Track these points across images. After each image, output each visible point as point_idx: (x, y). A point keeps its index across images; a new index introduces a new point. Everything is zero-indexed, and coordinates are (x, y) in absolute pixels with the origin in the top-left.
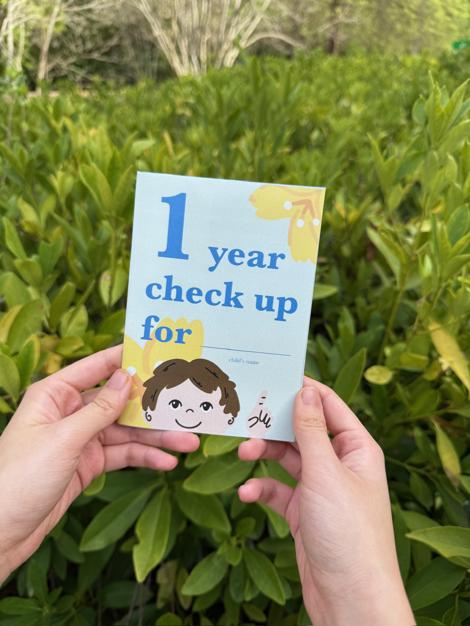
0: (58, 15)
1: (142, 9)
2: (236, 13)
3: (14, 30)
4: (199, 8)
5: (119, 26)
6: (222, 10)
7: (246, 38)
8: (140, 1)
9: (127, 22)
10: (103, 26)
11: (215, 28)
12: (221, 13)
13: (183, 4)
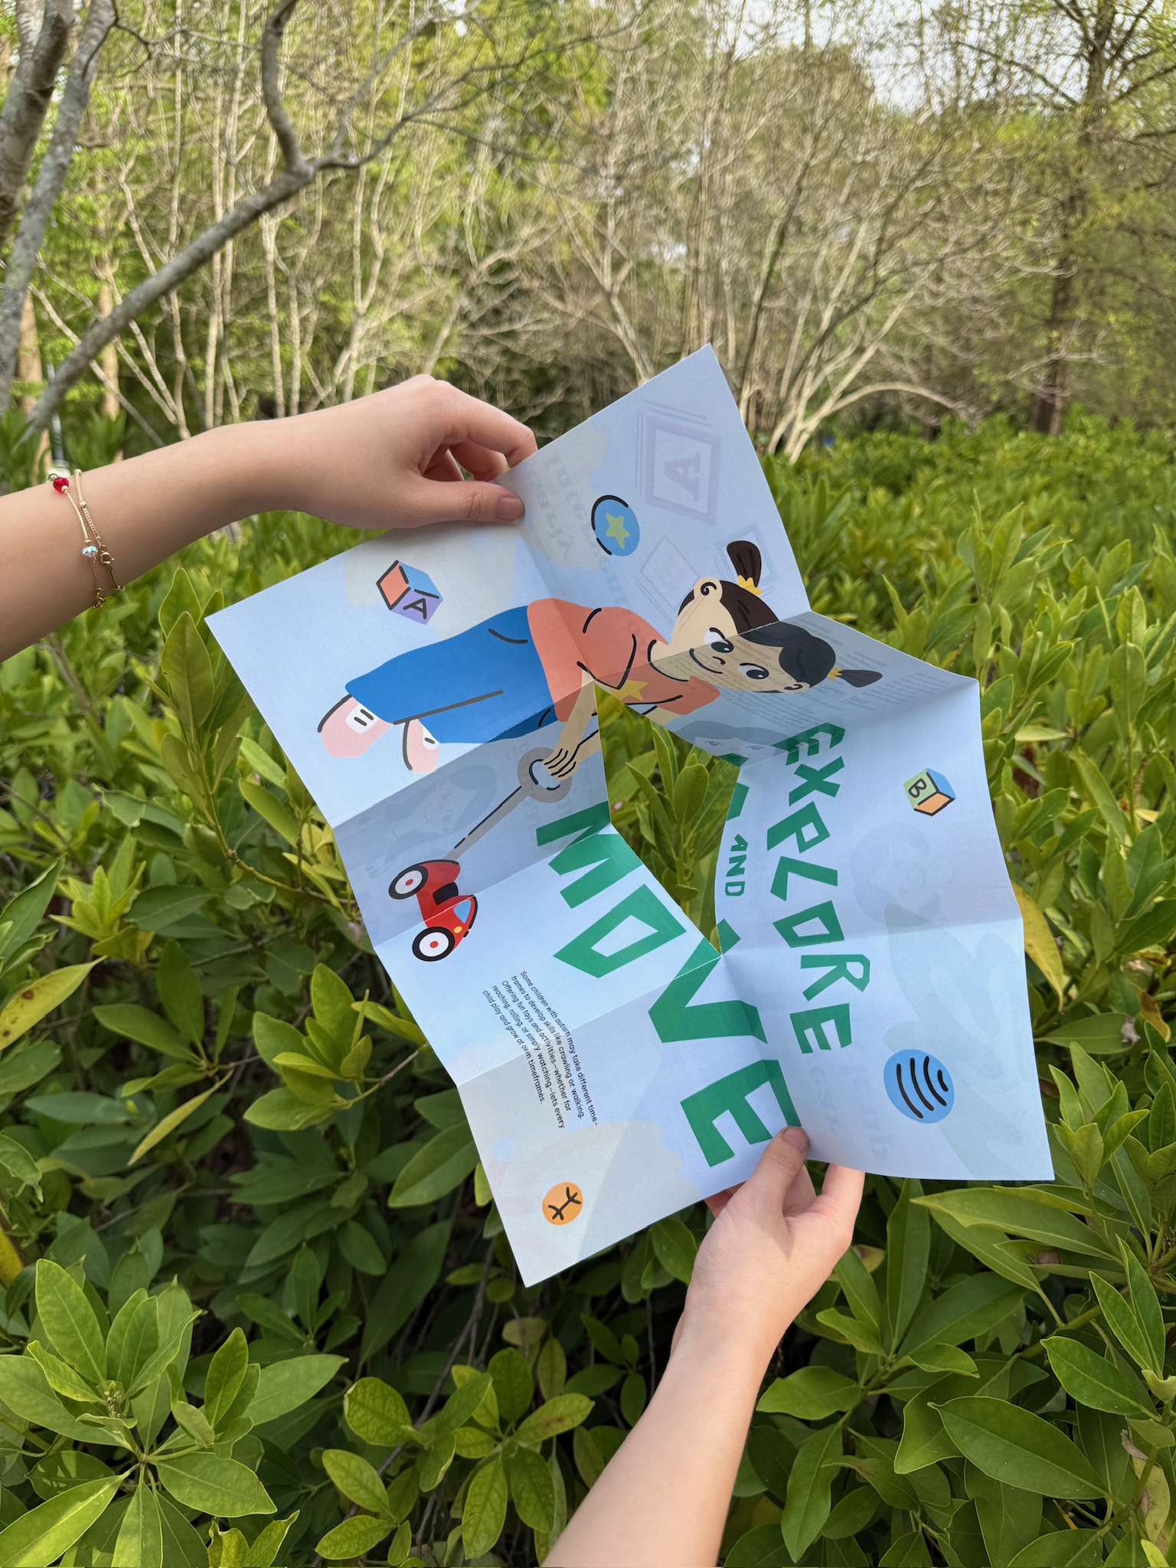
0: (447, 341)
1: (620, 333)
2: (822, 341)
3: (357, 373)
4: (737, 331)
5: (568, 363)
6: (791, 333)
7: (837, 392)
8: (615, 318)
9: (584, 354)
10: (535, 365)
11: (774, 370)
12: (789, 340)
13: (707, 324)
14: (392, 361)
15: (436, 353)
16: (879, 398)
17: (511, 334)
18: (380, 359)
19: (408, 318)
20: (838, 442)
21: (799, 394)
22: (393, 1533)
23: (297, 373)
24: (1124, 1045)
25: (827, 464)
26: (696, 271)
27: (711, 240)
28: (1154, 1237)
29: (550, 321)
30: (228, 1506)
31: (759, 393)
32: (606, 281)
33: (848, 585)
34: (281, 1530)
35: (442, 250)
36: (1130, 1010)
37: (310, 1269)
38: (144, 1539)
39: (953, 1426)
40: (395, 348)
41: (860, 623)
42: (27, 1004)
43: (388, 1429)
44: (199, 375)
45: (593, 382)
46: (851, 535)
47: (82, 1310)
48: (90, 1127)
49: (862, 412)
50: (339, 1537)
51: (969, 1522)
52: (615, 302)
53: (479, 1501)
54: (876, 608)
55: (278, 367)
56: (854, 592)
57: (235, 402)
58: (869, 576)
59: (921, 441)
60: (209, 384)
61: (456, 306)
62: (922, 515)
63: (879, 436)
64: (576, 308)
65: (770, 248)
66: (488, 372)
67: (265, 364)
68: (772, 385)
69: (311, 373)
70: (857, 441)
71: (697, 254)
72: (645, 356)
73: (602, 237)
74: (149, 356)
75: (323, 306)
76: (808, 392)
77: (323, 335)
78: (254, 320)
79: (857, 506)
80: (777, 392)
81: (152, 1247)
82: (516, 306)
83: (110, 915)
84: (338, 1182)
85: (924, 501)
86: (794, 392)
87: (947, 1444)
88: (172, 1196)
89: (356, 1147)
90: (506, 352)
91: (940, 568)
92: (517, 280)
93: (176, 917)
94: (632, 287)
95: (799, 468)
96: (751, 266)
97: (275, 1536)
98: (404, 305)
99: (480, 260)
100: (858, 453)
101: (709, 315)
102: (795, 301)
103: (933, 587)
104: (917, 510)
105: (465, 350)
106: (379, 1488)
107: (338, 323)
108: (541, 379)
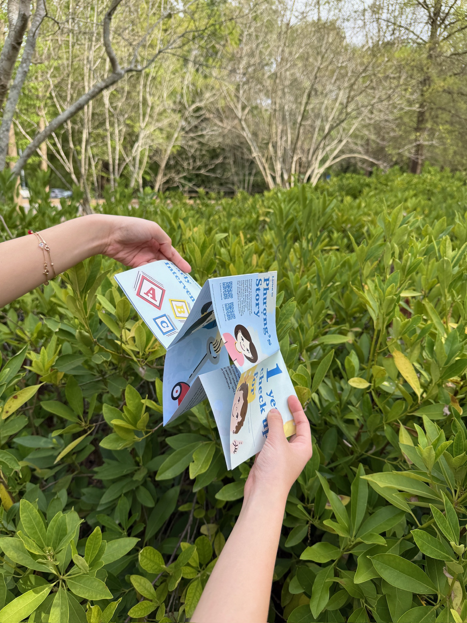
0: (177, 139)
1: (245, 135)
2: (325, 138)
3: (141, 152)
4: (292, 134)
5: (224, 147)
6: (313, 134)
7: (331, 157)
8: (243, 129)
9: (231, 144)
10: (211, 148)
11: (306, 149)
12: (312, 137)
13: (279, 131)
14: (155, 147)
15: (172, 144)
16: (348, 160)
17: (202, 136)
18: (150, 146)
19: (161, 130)
20: (332, 178)
21: (316, 159)
22: (158, 608)
23: (117, 152)
24: (444, 416)
25: (327, 187)
26: (275, 110)
27: (281, 98)
28: (456, 491)
29: (217, 130)
30: (94, 596)
31: (300, 158)
32: (239, 114)
33: (335, 235)
34: (115, 605)
35: (175, 102)
36: (447, 402)
37: (125, 505)
38: (62, 609)
39: (377, 565)
40: (156, 142)
41: (341, 250)
42: (15, 401)
43: (156, 567)
44: (79, 153)
45: (235, 155)
46: (337, 215)
47: (37, 519)
48: (38, 449)
49: (342, 166)
50: (137, 609)
51: (383, 603)
52: (243, 123)
53: (192, 595)
54: (347, 244)
55: (110, 150)
56: (338, 238)
57: (93, 164)
58: (344, 231)
59: (365, 177)
60: (83, 157)
61: (180, 125)
62: (365, 207)
63: (348, 175)
64: (227, 125)
65: (304, 100)
66: (193, 151)
67: (105, 148)
68: (306, 155)
69: (123, 152)
70: (339, 177)
71: (275, 103)
72: (255, 144)
73: (237, 97)
74: (59, 146)
75: (128, 125)
76: (320, 158)
77: (128, 137)
78: (100, 131)
79: (339, 203)
80: (307, 158)
81: (63, 496)
82: (204, 125)
83: (47, 365)
84: (136, 471)
85: (366, 201)
86: (314, 158)
87: (374, 572)
88: (70, 477)
89: (143, 457)
90: (200, 143)
91: (372, 228)
92: (204, 114)
93: (73, 366)
94: (250, 116)
95: (316, 188)
96: (297, 108)
97: (112, 608)
98: (160, 125)
99: (189, 106)
100: (340, 182)
101: (280, 127)
102: (314, 122)
103: (369, 235)
104: (363, 205)
105: (184, 142)
106: (152, 590)
107: (133, 132)
108: (214, 154)
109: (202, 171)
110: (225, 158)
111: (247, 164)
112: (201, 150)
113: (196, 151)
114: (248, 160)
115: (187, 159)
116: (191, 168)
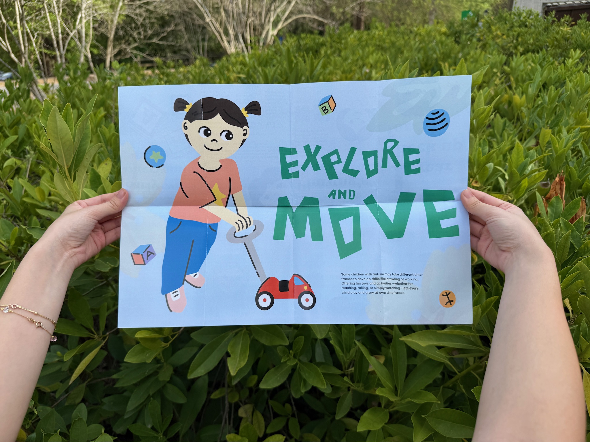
0: (122, 8)
7: (283, 19)
9: (179, 10)
10: (160, 15)
11: (258, 13)
14: (99, 17)
15: (118, 13)
17: (148, 3)
18: (94, 17)
20: (287, 39)
21: (269, 21)
23: (59, 26)
31: (253, 22)
39: (432, 422)
44: (14, 28)
55: (50, 23)
57: (33, 40)
60: (19, 32)
63: (303, 35)
70: (295, 38)
72: (207, 10)
76: (272, 19)
84: (158, 369)
88: (83, 385)
100: (297, 43)
105: (130, 11)
107: (74, 2)
108: (164, 22)
109: (155, 40)
110: (176, 25)
111: (199, 30)
112: (150, 18)
113: (144, 19)
114: (199, 26)
115: (137, 28)
116: (142, 37)
